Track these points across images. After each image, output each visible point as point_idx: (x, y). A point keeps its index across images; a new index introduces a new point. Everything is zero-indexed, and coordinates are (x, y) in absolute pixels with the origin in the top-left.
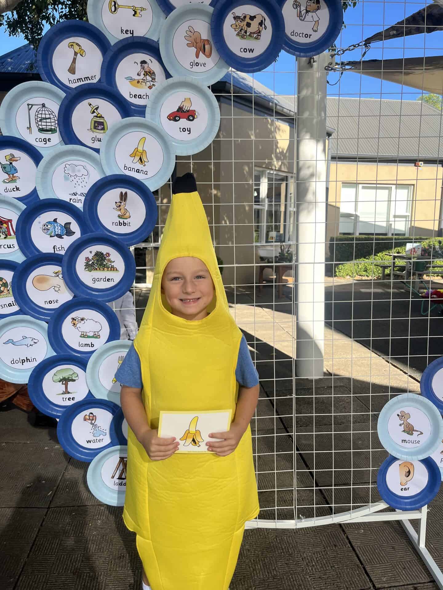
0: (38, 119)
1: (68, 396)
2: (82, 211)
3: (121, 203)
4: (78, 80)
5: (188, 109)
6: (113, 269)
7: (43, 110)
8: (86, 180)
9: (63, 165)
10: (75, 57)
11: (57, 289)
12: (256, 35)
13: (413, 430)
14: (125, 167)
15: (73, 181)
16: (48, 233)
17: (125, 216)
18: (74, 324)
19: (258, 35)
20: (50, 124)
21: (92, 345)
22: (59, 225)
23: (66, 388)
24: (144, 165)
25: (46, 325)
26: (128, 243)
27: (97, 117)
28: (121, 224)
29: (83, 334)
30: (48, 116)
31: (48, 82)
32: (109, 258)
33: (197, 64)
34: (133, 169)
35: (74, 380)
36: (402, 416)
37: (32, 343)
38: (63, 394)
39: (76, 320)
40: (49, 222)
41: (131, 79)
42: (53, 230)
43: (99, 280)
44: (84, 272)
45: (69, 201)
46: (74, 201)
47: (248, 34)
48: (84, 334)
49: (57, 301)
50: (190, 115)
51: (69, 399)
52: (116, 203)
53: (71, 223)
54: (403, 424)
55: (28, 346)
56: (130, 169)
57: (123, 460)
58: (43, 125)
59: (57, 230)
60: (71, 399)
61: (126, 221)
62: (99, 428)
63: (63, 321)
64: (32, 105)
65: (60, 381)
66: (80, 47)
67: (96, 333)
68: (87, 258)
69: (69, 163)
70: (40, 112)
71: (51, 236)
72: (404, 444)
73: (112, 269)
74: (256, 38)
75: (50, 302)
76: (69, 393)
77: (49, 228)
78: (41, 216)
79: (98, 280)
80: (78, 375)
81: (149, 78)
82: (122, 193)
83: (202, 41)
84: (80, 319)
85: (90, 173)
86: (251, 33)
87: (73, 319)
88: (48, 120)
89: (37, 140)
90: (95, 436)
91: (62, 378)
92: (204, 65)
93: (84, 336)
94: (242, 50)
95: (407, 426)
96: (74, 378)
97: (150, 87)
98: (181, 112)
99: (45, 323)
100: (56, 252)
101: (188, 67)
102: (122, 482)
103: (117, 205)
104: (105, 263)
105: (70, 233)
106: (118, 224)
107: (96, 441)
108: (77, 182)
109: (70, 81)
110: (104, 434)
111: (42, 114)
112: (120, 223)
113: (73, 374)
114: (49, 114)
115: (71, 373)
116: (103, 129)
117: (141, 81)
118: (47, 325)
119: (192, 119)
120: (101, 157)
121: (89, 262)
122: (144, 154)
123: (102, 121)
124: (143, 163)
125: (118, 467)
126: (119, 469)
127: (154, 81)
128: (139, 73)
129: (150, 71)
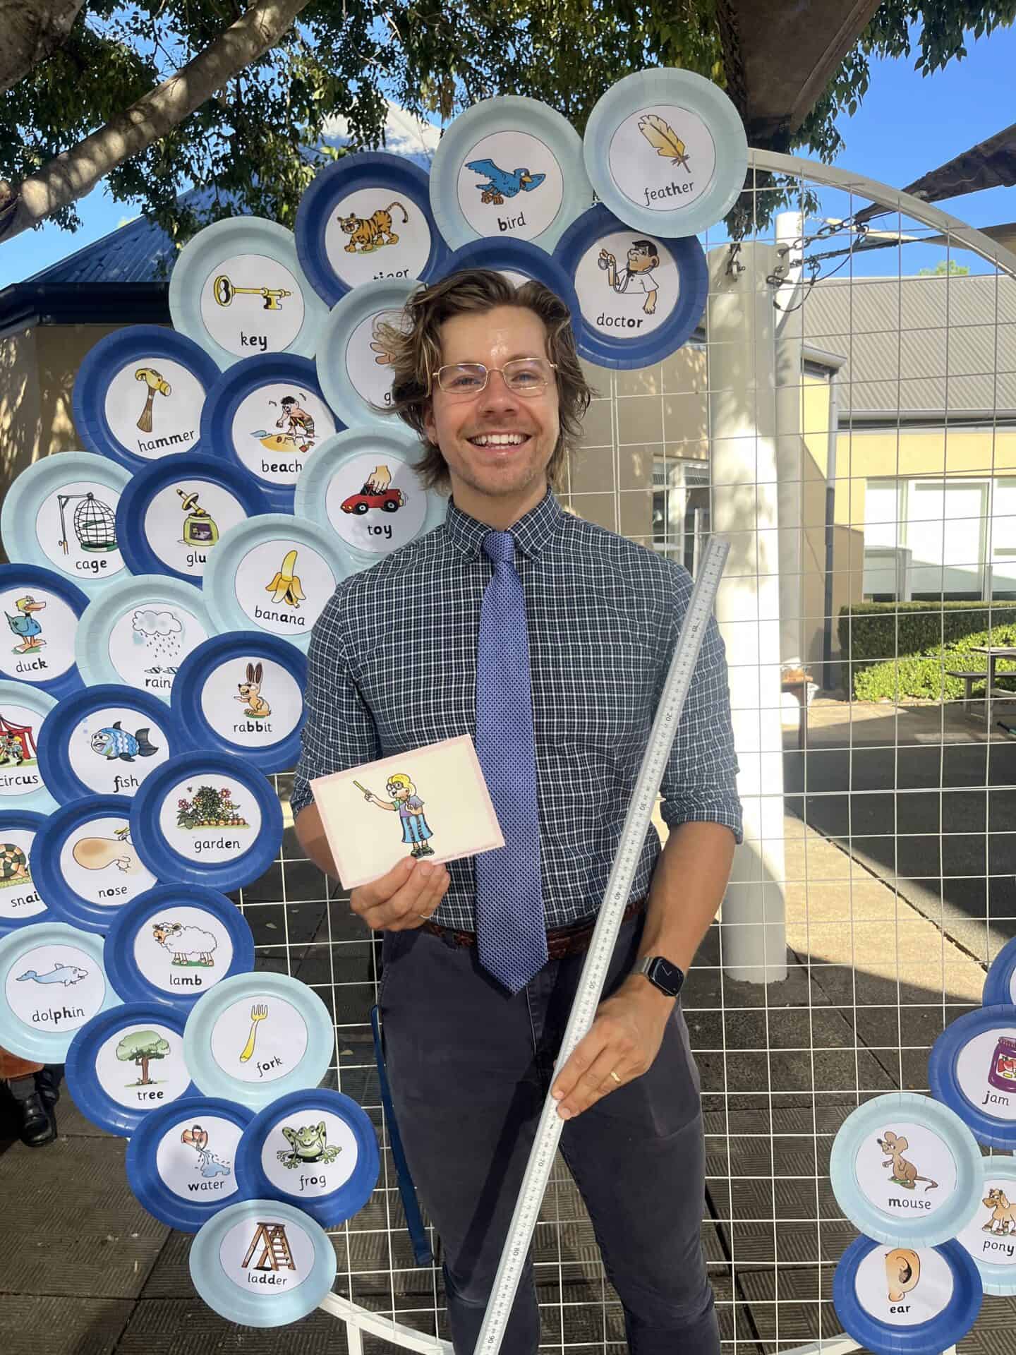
0: (81, 525)
1: (148, 1089)
2: (169, 704)
3: (250, 686)
4: (157, 442)
5: (384, 488)
7: (90, 505)
9: (131, 615)
10: (150, 397)
11: (123, 866)
13: (916, 1177)
14: (257, 611)
16: (103, 752)
17: (260, 712)
18: (160, 937)
20: (103, 532)
21: (198, 981)
22: (125, 734)
23: (145, 1072)
24: (296, 605)
25: (99, 941)
26: (268, 766)
27: (195, 515)
29: (177, 957)
30: (99, 518)
31: (97, 453)
32: (229, 799)
34: (273, 614)
35: (160, 1056)
36: (889, 1143)
37: (75, 978)
38: (138, 1084)
39: (162, 930)
40: (106, 731)
41: (263, 435)
42: (113, 745)
43: (208, 845)
45: (142, 687)
46: (155, 683)
48: (179, 959)
49: (124, 890)
50: (390, 501)
51: (150, 1096)
52: (240, 686)
53: (147, 730)
54: (892, 1161)
55: (67, 983)
56: (268, 616)
57: (266, 1229)
58: (91, 535)
59: (120, 745)
60: (156, 1096)
62: (215, 1158)
63: (136, 933)
64: (68, 498)
65: (131, 1059)
66: (160, 378)
67: (206, 955)
69: (142, 609)
70: (84, 510)
71: (109, 758)
72: (894, 1210)
73: (235, 822)
75: (110, 893)
76: (151, 1082)
77: (104, 742)
78: (87, 718)
79: (206, 845)
80: (168, 1045)
81: (300, 430)
82: (250, 666)
84: (170, 926)
87: (157, 927)
88: (100, 526)
89: (80, 565)
90: (206, 1176)
91: (135, 1051)
93: (179, 962)
95: (901, 1167)
96: (160, 1052)
97: (304, 449)
98: (370, 495)
99: (100, 937)
100: (121, 790)
101: (381, 403)
102: (265, 1275)
105: (147, 750)
106: (246, 729)
109: (143, 447)
110: (226, 1171)
111: (87, 514)
112: (249, 726)
113: (159, 1042)
114: (102, 513)
115: (155, 1042)
116: (210, 538)
117: (283, 437)
118: (103, 940)
119: (393, 507)
120: (205, 594)
121: (187, 809)
122: (295, 585)
123: (206, 522)
124: (294, 601)
125: (254, 1244)
126: (257, 1248)
127: (311, 434)
128: (280, 422)
129: (303, 417)
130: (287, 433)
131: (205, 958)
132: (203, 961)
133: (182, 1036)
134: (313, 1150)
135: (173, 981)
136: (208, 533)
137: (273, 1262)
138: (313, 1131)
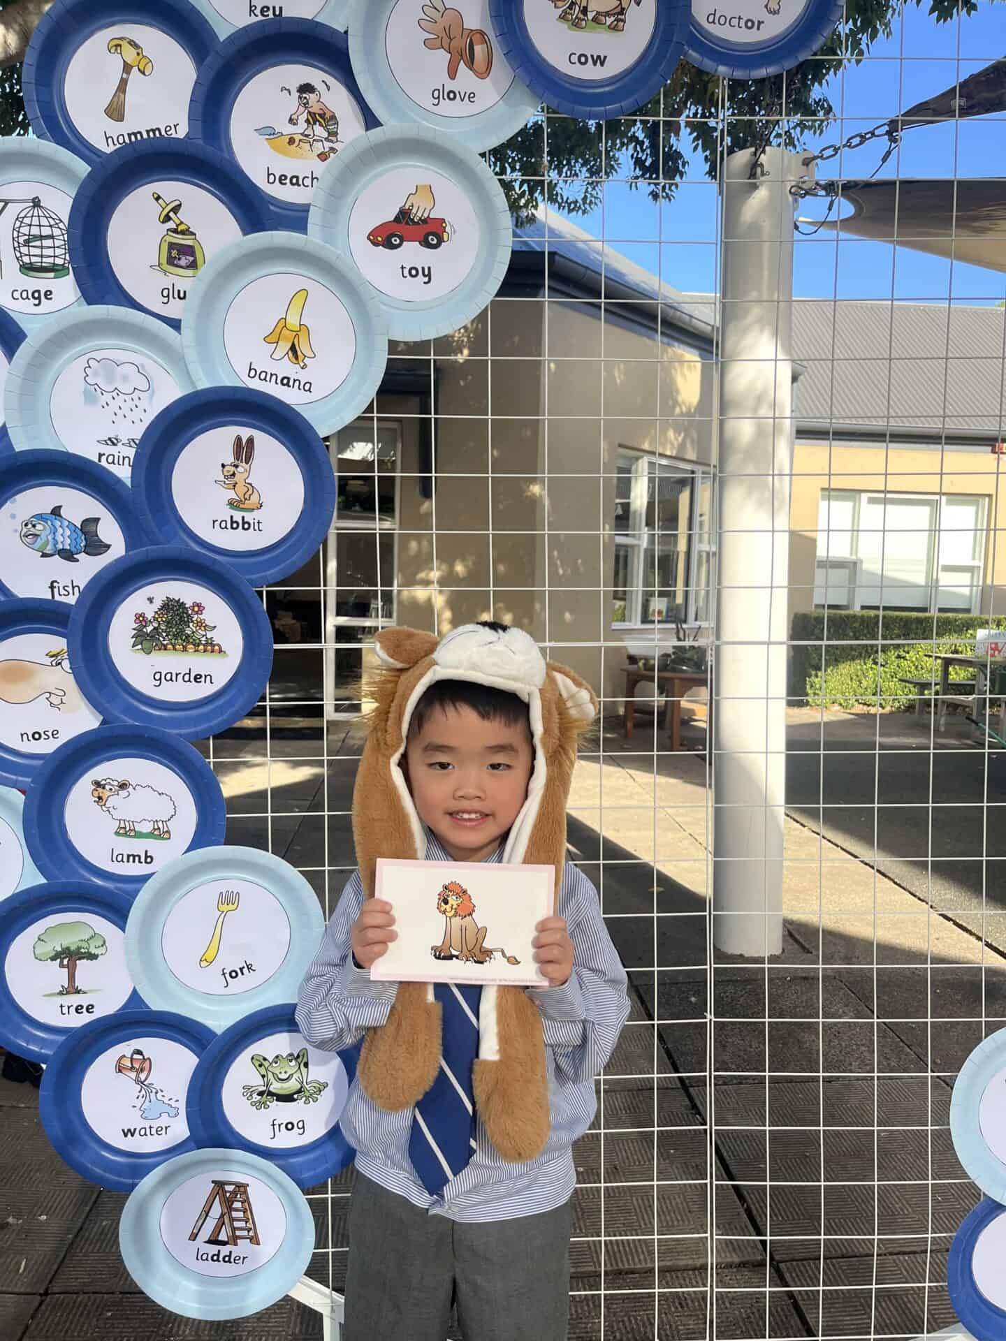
0: (21, 240)
1: (75, 1000)
2: (128, 483)
3: (236, 466)
4: (129, 135)
5: (426, 215)
6: (212, 647)
7: (36, 214)
8: (142, 405)
9: (83, 360)
10: (125, 76)
11: (55, 701)
12: (613, 19)
14: (250, 370)
15: (107, 404)
16: (37, 545)
17: (248, 504)
18: (100, 798)
19: (618, 20)
20: (50, 252)
21: (149, 859)
22: (67, 523)
23: (72, 977)
24: (302, 364)
25: (18, 798)
26: (254, 577)
27: (175, 231)
28: (235, 525)
29: (122, 825)
30: (46, 231)
31: (48, 140)
32: (201, 616)
33: (452, 96)
34: (272, 375)
35: (93, 957)
38: (61, 993)
39: (104, 788)
40: (41, 517)
41: (270, 133)
42: (50, 538)
43: (171, 677)
44: (132, 653)
45: (96, 460)
46: (110, 459)
47: (591, 15)
48: (125, 828)
49: (55, 734)
50: (431, 233)
51: (77, 1010)
52: (223, 466)
53: (97, 520)
56: (265, 376)
57: (223, 1189)
58: (34, 254)
59: (60, 539)
60: (84, 1010)
61: (249, 517)
62: (160, 1093)
63: (70, 788)
64: (6, 203)
65: (53, 959)
66: (140, 51)
67: (160, 824)
68: (141, 616)
69: (97, 355)
70: (27, 221)
71: (44, 555)
73: (209, 647)
74: (614, 28)
75: (36, 736)
76: (78, 992)
77: (38, 533)
78: (17, 497)
79: (168, 677)
80: (104, 942)
81: (320, 131)
82: (239, 439)
83: (466, 33)
84: (116, 783)
85: (154, 384)
86: (598, 13)
87: (98, 784)
88: (46, 242)
89: (17, 295)
90: (146, 1118)
91: (60, 949)
92: (471, 96)
93: (125, 831)
94: (575, 59)
96: (93, 951)
98: (407, 223)
99: (20, 793)
100: (57, 598)
101: (428, 102)
102: (219, 1251)
103: (226, 474)
104: (188, 631)
105: (96, 547)
106: (229, 526)
107: (148, 1133)
108: (120, 408)
109: (110, 140)
110: (173, 1112)
111: (30, 225)
112: (232, 522)
113: (92, 937)
114: (51, 226)
115: (87, 937)
116: (193, 265)
117: (297, 138)
118: (23, 797)
119: (435, 242)
120: (185, 340)
121: (145, 626)
122: (303, 335)
123: (189, 243)
124: (300, 359)
125: (206, 1209)
126: (210, 1214)
127: (333, 139)
128: (294, 117)
129: (325, 114)
130: (302, 134)
131: (159, 828)
132: (156, 833)
133: (124, 931)
134: (292, 1085)
135: (114, 858)
136: (192, 259)
137: (230, 1233)
138: (291, 1061)
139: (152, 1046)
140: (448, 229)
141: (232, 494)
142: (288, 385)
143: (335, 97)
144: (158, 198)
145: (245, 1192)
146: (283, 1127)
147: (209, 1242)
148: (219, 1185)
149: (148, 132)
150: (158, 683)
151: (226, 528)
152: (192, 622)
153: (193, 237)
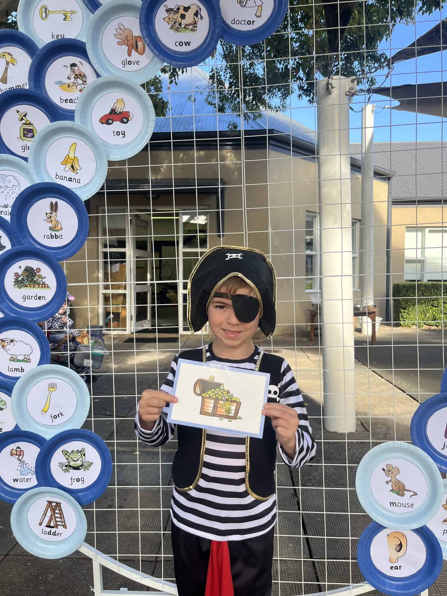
2: (9, 221)
3: (51, 214)
4: (9, 89)
5: (121, 111)
8: (16, 191)
10: (7, 66)
12: (192, 26)
13: (405, 490)
15: (3, 192)
18: (3, 346)
19: (195, 27)
21: (22, 370)
24: (76, 172)
26: (59, 257)
27: (25, 124)
29: (12, 357)
32: (40, 273)
33: (130, 63)
34: (65, 177)
35: (1, 409)
36: (388, 471)
39: (5, 342)
41: (60, 83)
46: (4, 213)
47: (183, 26)
48: (13, 358)
50: (124, 117)
52: (46, 214)
53: (1, 236)
54: (391, 481)
56: (62, 178)
57: (51, 504)
67: (27, 356)
72: (393, 508)
74: (193, 30)
81: (80, 81)
82: (52, 203)
83: (134, 38)
84: (9, 340)
85: (21, 183)
86: (186, 25)
87: (2, 340)
92: (138, 63)
93: (13, 359)
94: (177, 44)
95: (396, 484)
96: (1, 407)
98: (114, 114)
102: (51, 530)
103: (48, 217)
104: (35, 279)
108: (8, 193)
116: (33, 136)
117: (71, 84)
120: (30, 165)
121: (18, 278)
122: (76, 161)
123: (31, 128)
124: (75, 170)
125: (45, 513)
126: (47, 515)
127: (85, 84)
128: (69, 76)
129: (81, 74)
130: (73, 83)
131: (26, 358)
132: (25, 360)
134: (79, 463)
135: (10, 370)
136: (32, 134)
137: (55, 523)
138: (78, 453)
139: (23, 445)
140: (131, 115)
141: (50, 225)
142: (71, 181)
143: (84, 67)
144: (18, 112)
145: (60, 506)
146: (75, 480)
147: (47, 526)
148: (50, 503)
149: (16, 87)
150: (24, 300)
151: (49, 238)
152: (37, 275)
153: (32, 126)
